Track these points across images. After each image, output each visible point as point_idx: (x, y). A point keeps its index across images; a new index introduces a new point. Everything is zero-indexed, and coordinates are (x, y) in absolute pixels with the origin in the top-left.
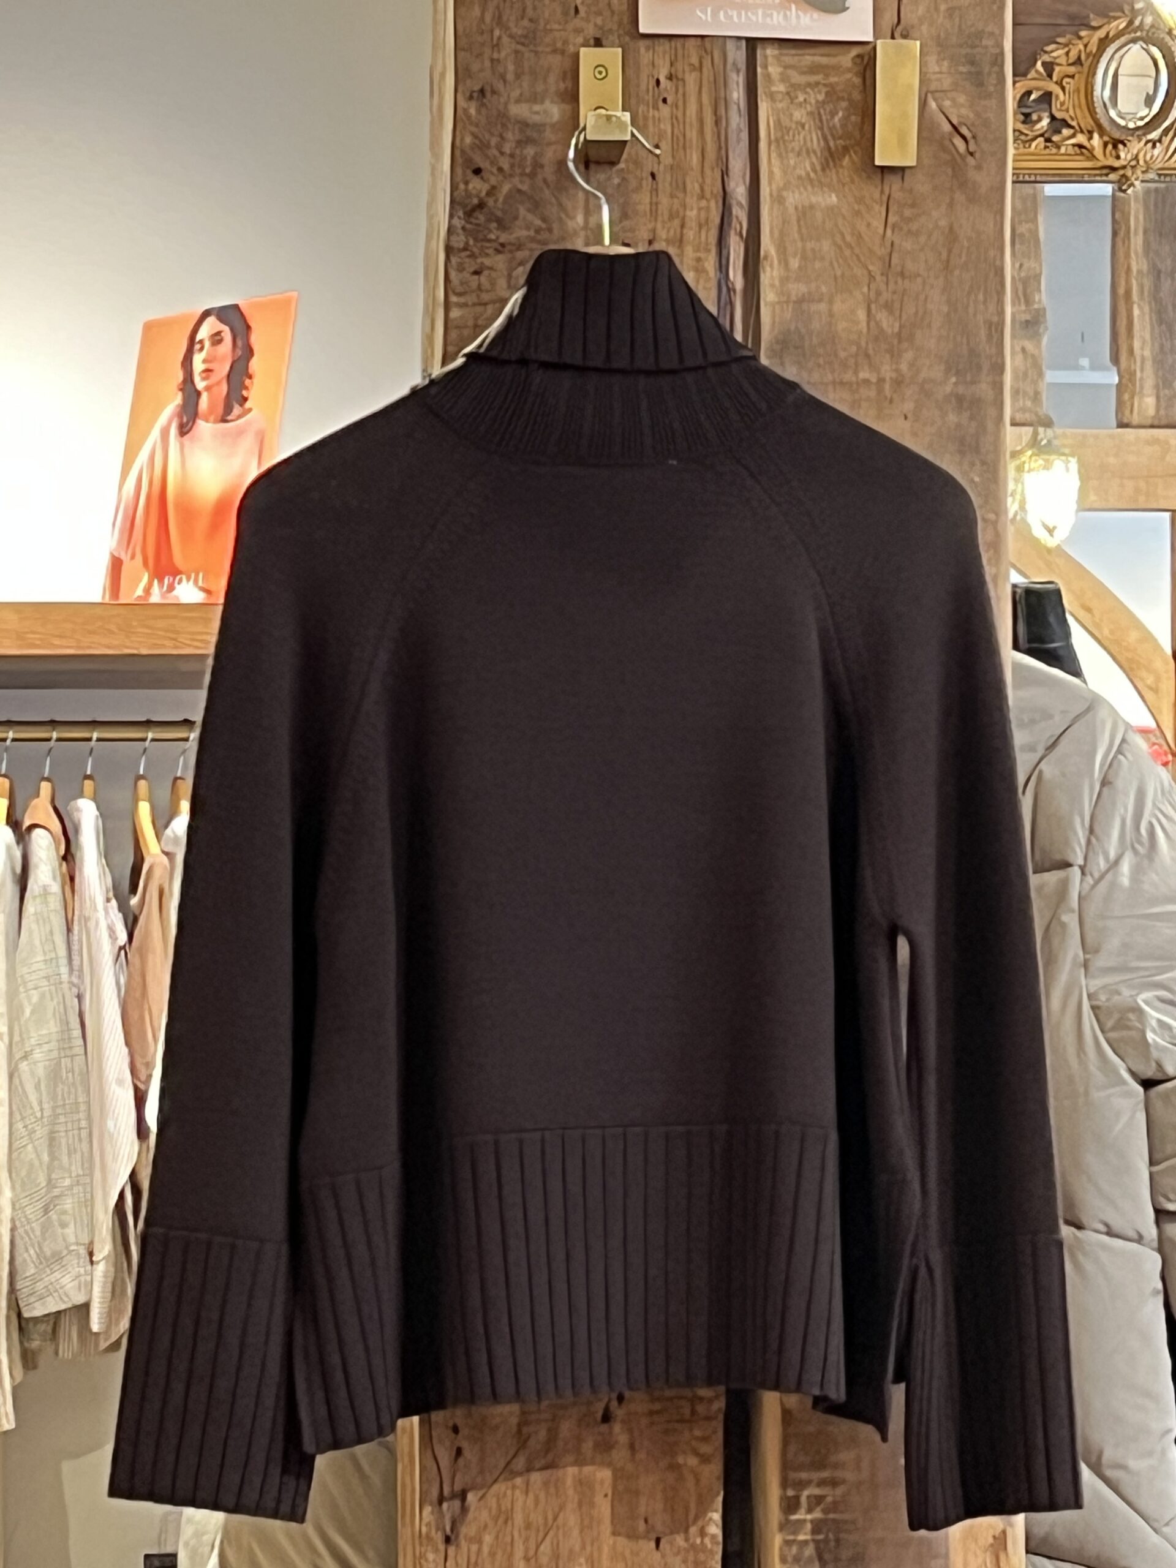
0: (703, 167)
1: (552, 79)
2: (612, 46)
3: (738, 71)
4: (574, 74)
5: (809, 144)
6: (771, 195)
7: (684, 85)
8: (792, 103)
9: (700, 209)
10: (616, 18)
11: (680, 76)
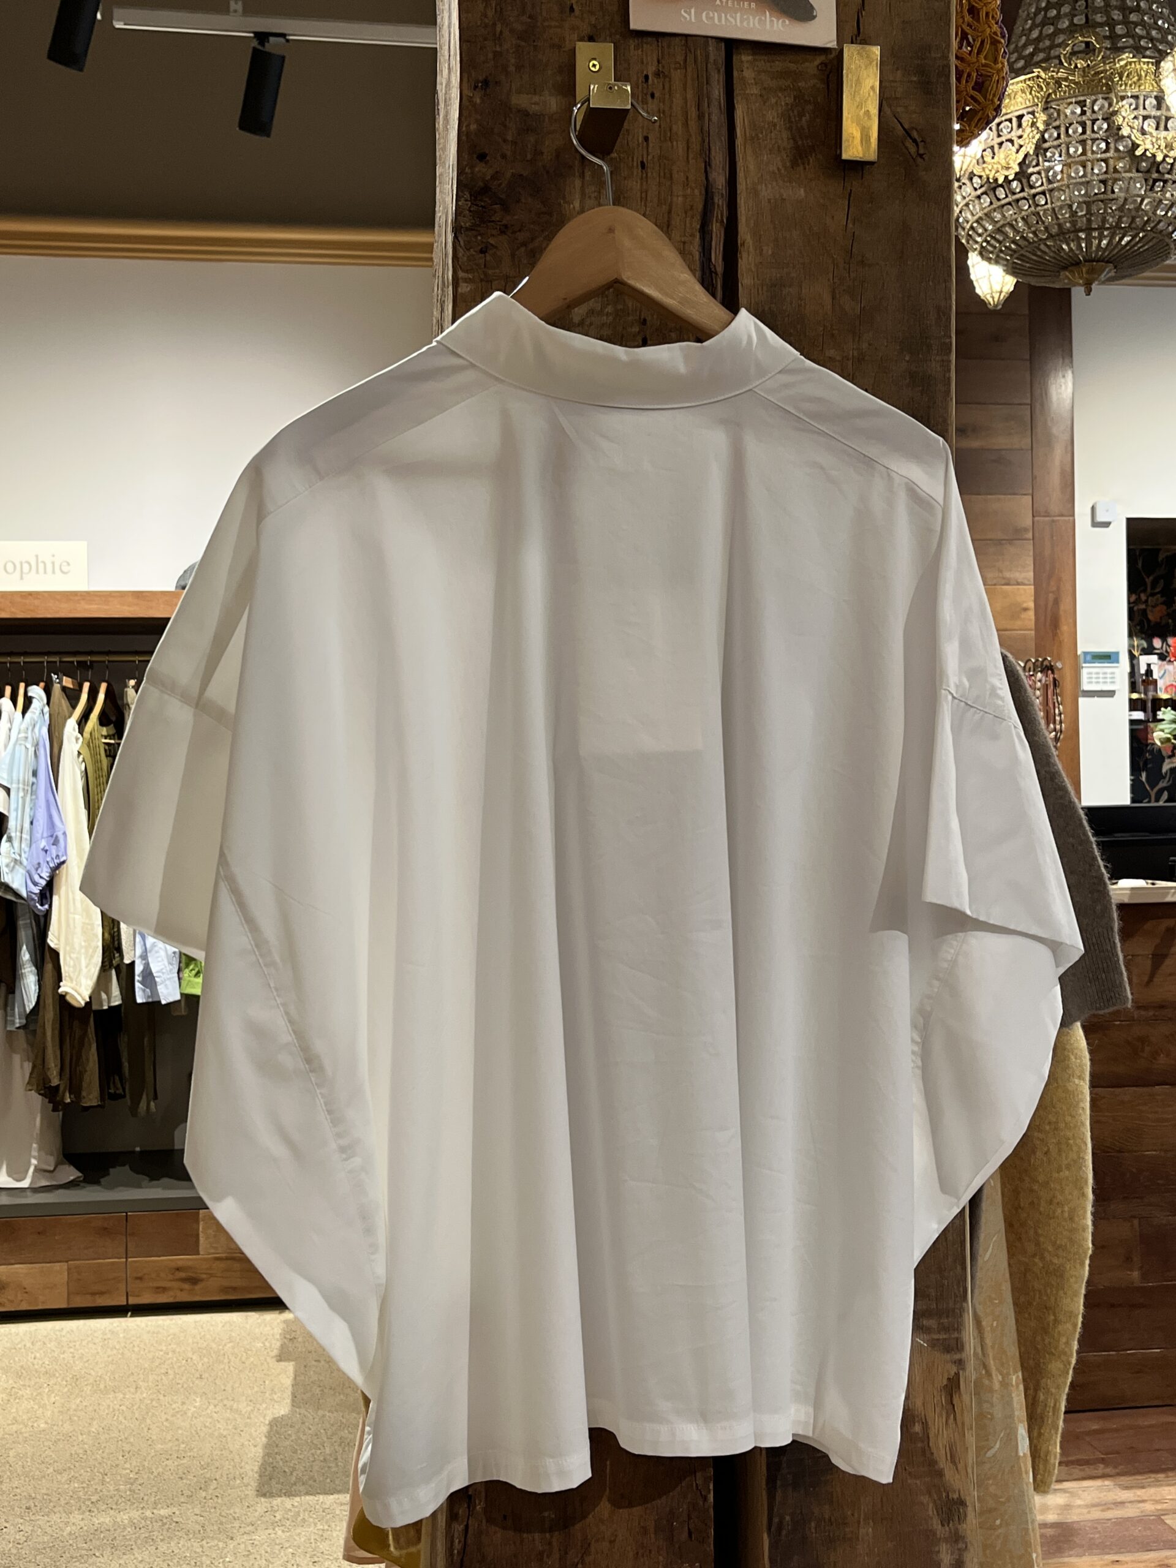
0: (688, 158)
1: (550, 72)
2: (605, 41)
3: (719, 71)
4: (569, 69)
5: (780, 142)
6: (747, 189)
7: (670, 82)
8: (764, 104)
9: (685, 196)
10: (607, 18)
11: (666, 73)
